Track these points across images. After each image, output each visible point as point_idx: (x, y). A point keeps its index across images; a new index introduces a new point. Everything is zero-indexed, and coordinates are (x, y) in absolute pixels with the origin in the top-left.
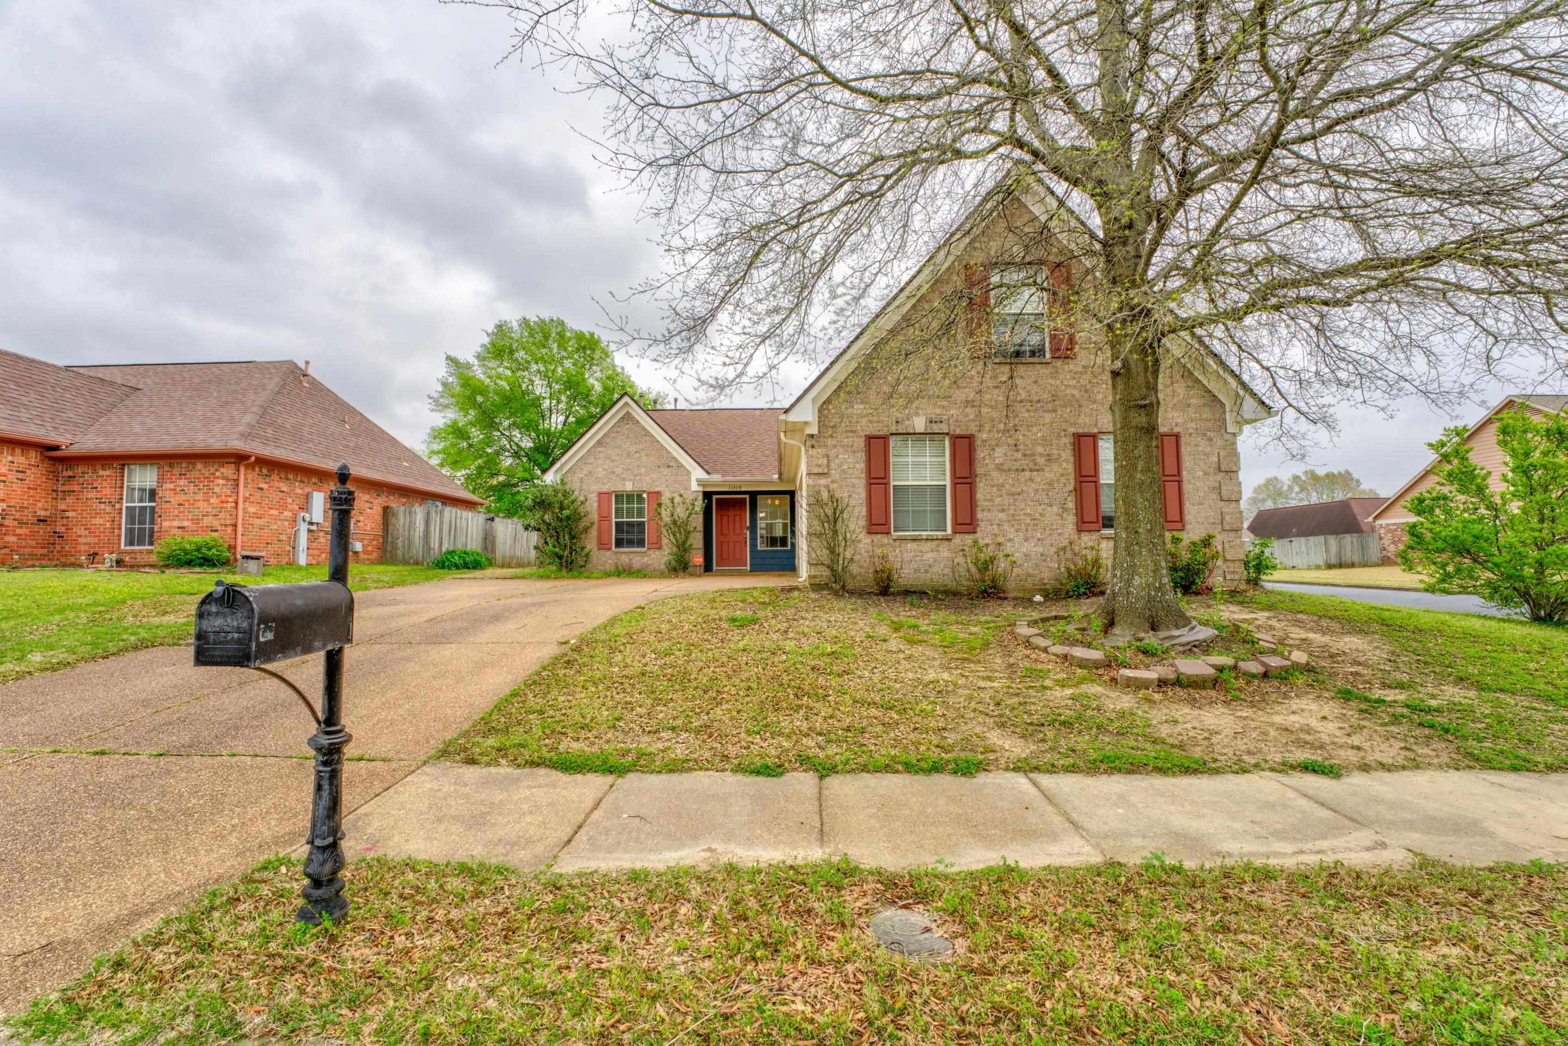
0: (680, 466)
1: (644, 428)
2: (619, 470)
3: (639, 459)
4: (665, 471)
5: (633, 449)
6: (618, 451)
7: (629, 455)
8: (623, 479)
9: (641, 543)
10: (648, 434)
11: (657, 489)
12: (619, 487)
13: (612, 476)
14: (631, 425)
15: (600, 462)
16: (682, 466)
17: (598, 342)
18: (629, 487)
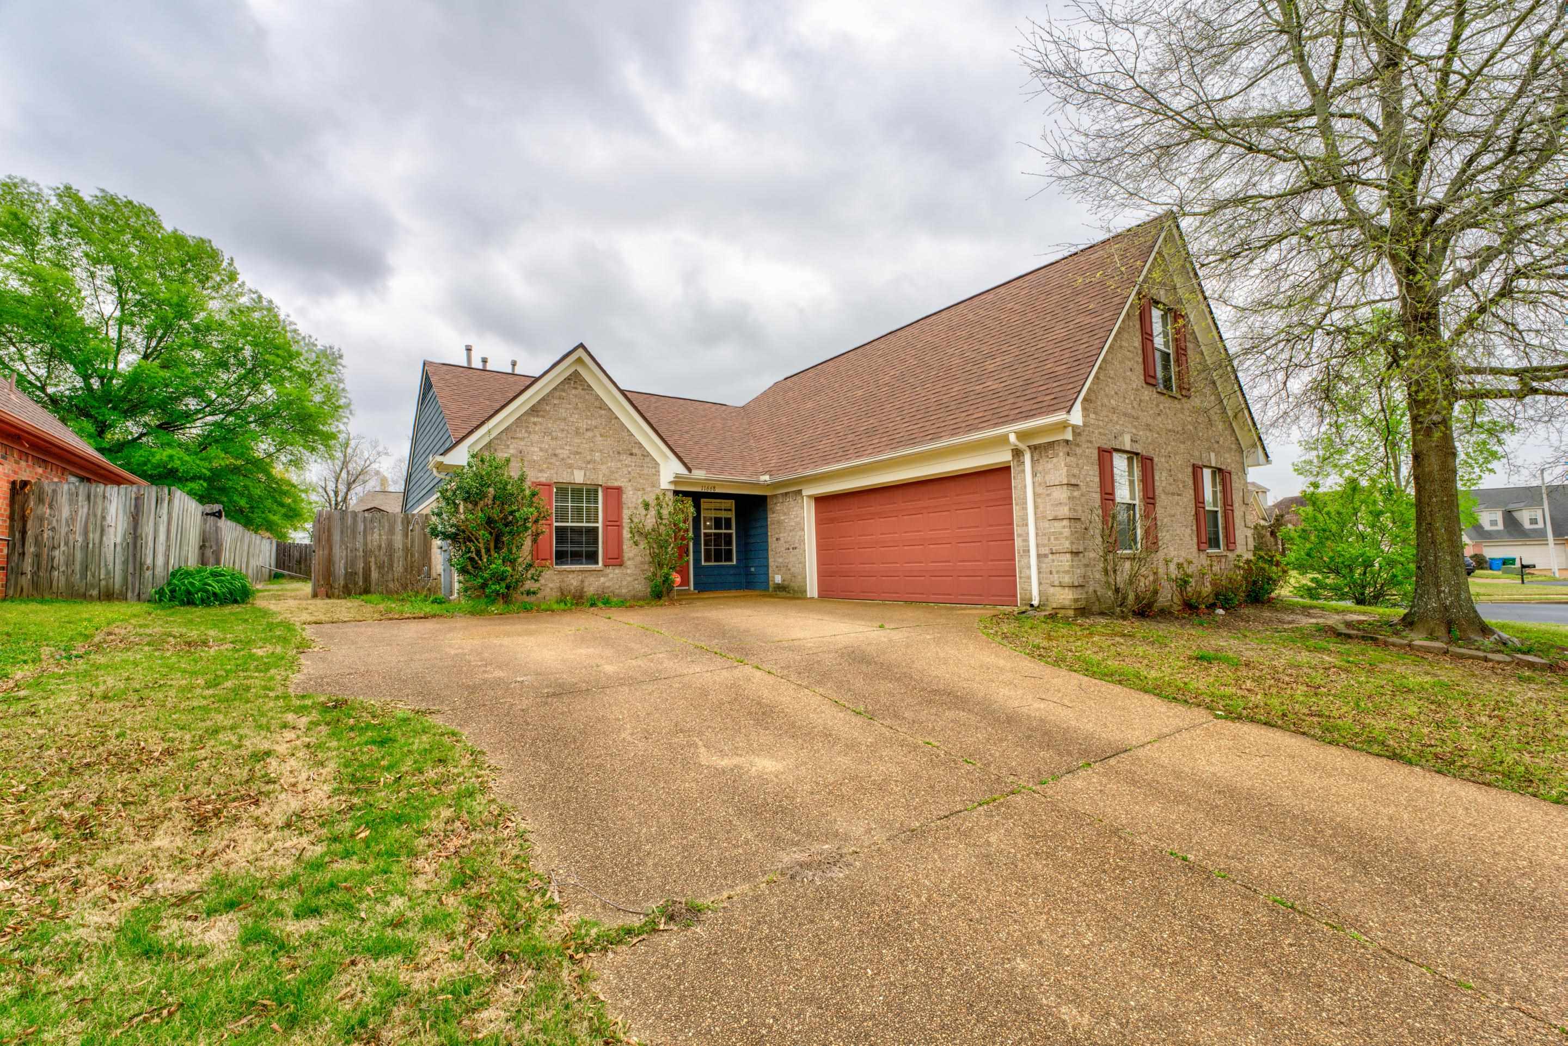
0: (646, 455)
1: (598, 397)
2: (563, 453)
3: (592, 440)
4: (627, 460)
5: (583, 425)
6: (562, 425)
7: (577, 432)
8: (570, 467)
9: (592, 557)
10: (603, 406)
11: (616, 484)
12: (564, 477)
13: (553, 460)
14: (579, 391)
15: (535, 437)
16: (649, 455)
17: (215, 255)
18: (579, 477)
